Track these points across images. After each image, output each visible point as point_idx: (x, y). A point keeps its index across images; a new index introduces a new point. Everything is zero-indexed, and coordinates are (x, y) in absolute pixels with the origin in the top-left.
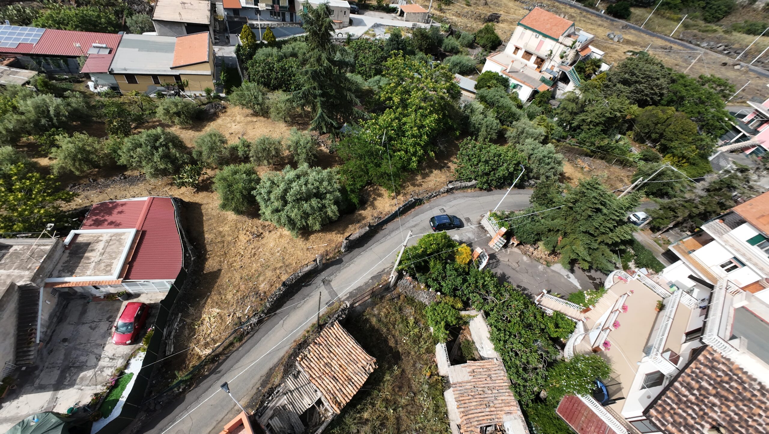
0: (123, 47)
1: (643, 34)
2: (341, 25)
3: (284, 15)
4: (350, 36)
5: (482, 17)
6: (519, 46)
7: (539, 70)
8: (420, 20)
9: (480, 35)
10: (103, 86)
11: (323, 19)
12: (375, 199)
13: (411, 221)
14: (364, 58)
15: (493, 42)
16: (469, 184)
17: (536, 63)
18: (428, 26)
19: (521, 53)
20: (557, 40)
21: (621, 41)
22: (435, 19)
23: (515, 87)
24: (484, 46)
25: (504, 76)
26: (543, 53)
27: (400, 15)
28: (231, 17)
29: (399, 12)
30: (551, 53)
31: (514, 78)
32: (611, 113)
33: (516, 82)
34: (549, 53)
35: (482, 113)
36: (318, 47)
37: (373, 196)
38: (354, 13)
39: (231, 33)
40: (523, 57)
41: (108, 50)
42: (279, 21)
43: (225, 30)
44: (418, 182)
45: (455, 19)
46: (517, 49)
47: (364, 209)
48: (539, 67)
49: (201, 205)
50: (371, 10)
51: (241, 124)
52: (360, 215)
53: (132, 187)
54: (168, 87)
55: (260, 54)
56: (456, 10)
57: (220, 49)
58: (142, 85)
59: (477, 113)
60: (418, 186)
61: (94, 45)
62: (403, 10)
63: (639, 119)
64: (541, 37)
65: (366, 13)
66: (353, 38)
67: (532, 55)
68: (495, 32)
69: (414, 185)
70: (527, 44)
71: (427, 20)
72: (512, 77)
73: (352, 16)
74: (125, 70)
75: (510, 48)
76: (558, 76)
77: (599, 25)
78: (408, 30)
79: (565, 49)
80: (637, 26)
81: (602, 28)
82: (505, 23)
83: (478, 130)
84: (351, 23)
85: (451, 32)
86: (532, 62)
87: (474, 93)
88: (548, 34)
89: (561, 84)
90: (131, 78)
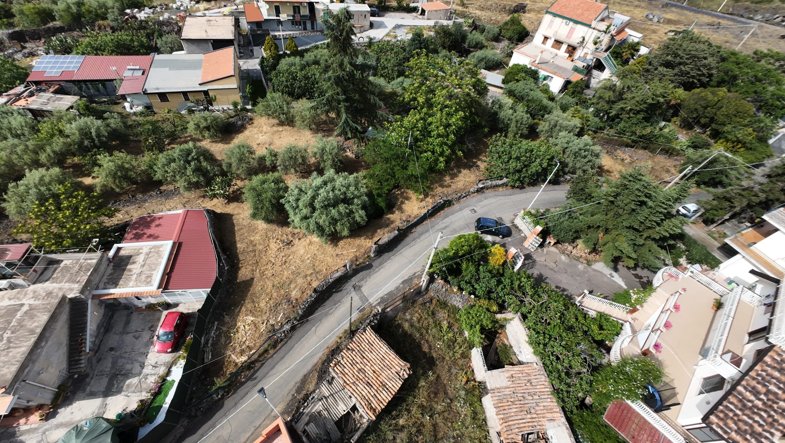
0: (156, 67)
1: (685, 12)
2: (362, 29)
3: (305, 24)
4: (371, 39)
5: (507, 8)
6: (548, 35)
7: (571, 59)
8: (442, 17)
9: (505, 27)
10: (138, 105)
11: (344, 23)
12: (402, 203)
13: (440, 223)
14: (386, 60)
15: (520, 33)
16: (500, 182)
17: (567, 51)
18: (450, 23)
19: (550, 42)
20: (589, 26)
21: (662, 21)
22: (458, 15)
23: (545, 78)
24: (510, 39)
25: (533, 68)
26: (575, 40)
27: (421, 14)
28: (254, 31)
29: (420, 11)
30: (584, 39)
31: (543, 70)
32: (653, 99)
33: (546, 74)
34: (581, 40)
35: (511, 108)
36: (339, 52)
37: (400, 200)
38: (374, 16)
39: (255, 46)
40: (553, 47)
41: (142, 72)
42: (300, 30)
43: (249, 44)
44: (446, 183)
45: (478, 13)
46: (546, 38)
47: (393, 213)
48: (570, 56)
49: (233, 215)
50: (391, 11)
51: (268, 134)
52: (389, 219)
53: (167, 201)
54: (197, 103)
55: (284, 64)
56: (479, 4)
57: (245, 62)
58: (175, 103)
59: (505, 108)
60: (447, 187)
61: (129, 67)
62: (424, 8)
63: (686, 103)
64: (571, 24)
65: (387, 15)
66: (374, 41)
67: (562, 43)
68: (522, 22)
69: (442, 186)
70: (556, 32)
71: (450, 17)
72: (541, 69)
73: (372, 19)
74: (158, 89)
75: (538, 38)
76: (592, 63)
77: (636, 6)
78: (430, 28)
79: (599, 34)
80: (679, 4)
81: (640, 9)
82: (533, 13)
83: (507, 126)
84: (372, 26)
85: (475, 27)
86: (562, 51)
87: (501, 88)
88: (579, 20)
89: (595, 72)
90: (163, 96)
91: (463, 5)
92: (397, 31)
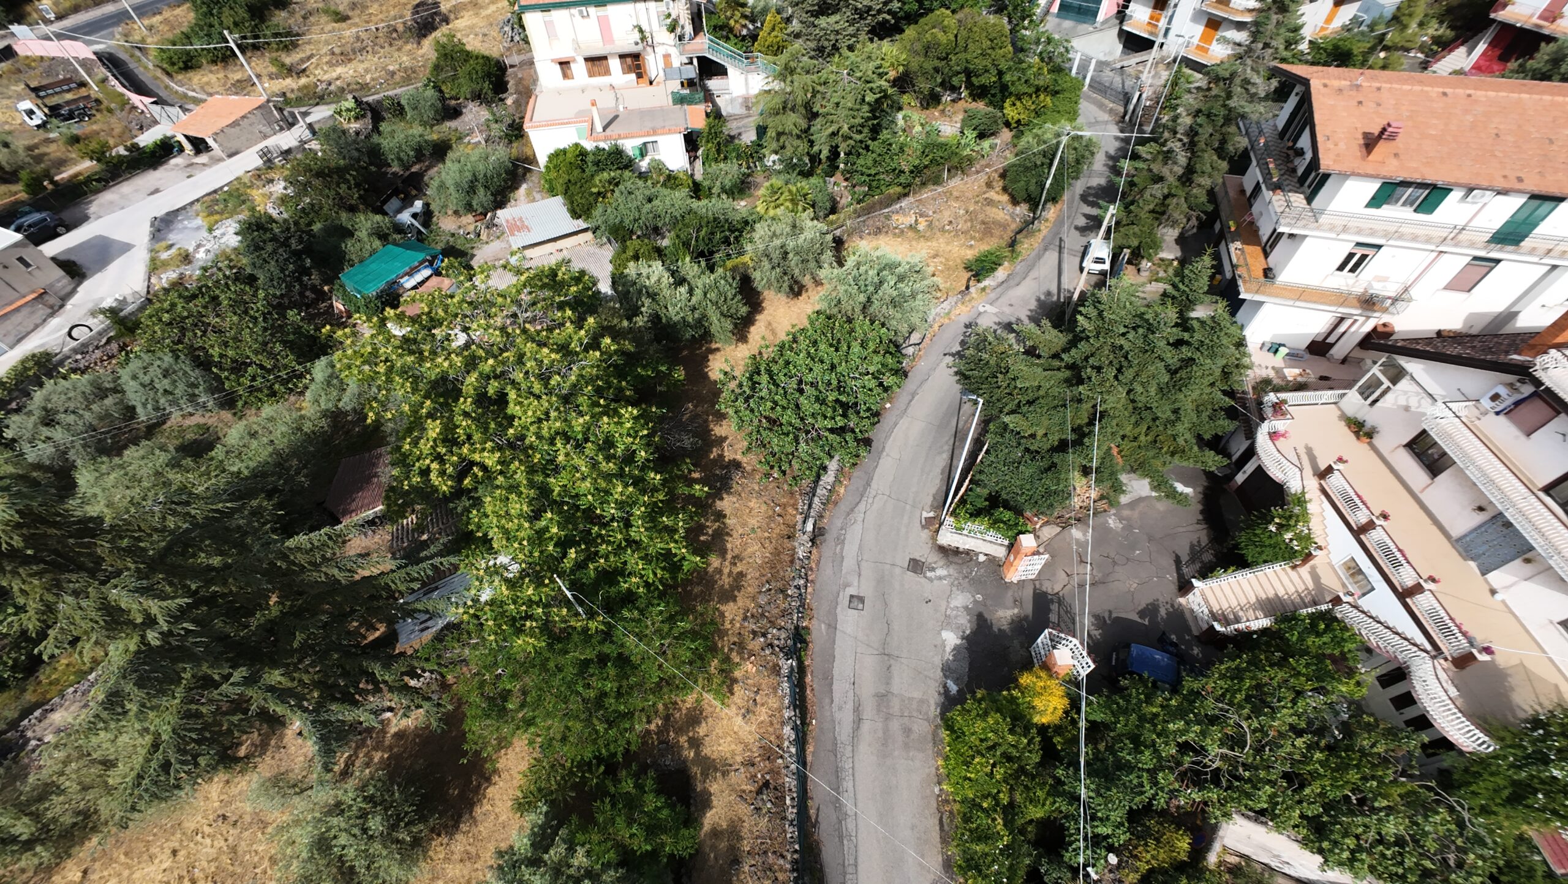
7: (646, 80)
9: (442, 76)
14: (224, 343)
17: (627, 70)
18: (303, 134)
19: (579, 68)
23: (643, 151)
24: (478, 97)
25: (601, 145)
26: (627, 41)
27: (198, 152)
29: (187, 146)
30: (641, 31)
31: (626, 137)
33: (639, 142)
34: (637, 36)
35: (677, 283)
37: (683, 740)
40: (591, 74)
44: (726, 581)
45: (346, 72)
48: (640, 76)
56: (325, 50)
62: (191, 133)
64: (592, 10)
65: (93, 209)
66: (130, 309)
67: (605, 58)
70: (576, 42)
71: (284, 119)
72: (620, 137)
73: (52, 248)
75: (547, 75)
76: (692, 72)
78: (261, 179)
82: (467, 13)
84: (73, 270)
86: (618, 74)
87: (585, 230)
91: (290, 71)
92: (172, 237)
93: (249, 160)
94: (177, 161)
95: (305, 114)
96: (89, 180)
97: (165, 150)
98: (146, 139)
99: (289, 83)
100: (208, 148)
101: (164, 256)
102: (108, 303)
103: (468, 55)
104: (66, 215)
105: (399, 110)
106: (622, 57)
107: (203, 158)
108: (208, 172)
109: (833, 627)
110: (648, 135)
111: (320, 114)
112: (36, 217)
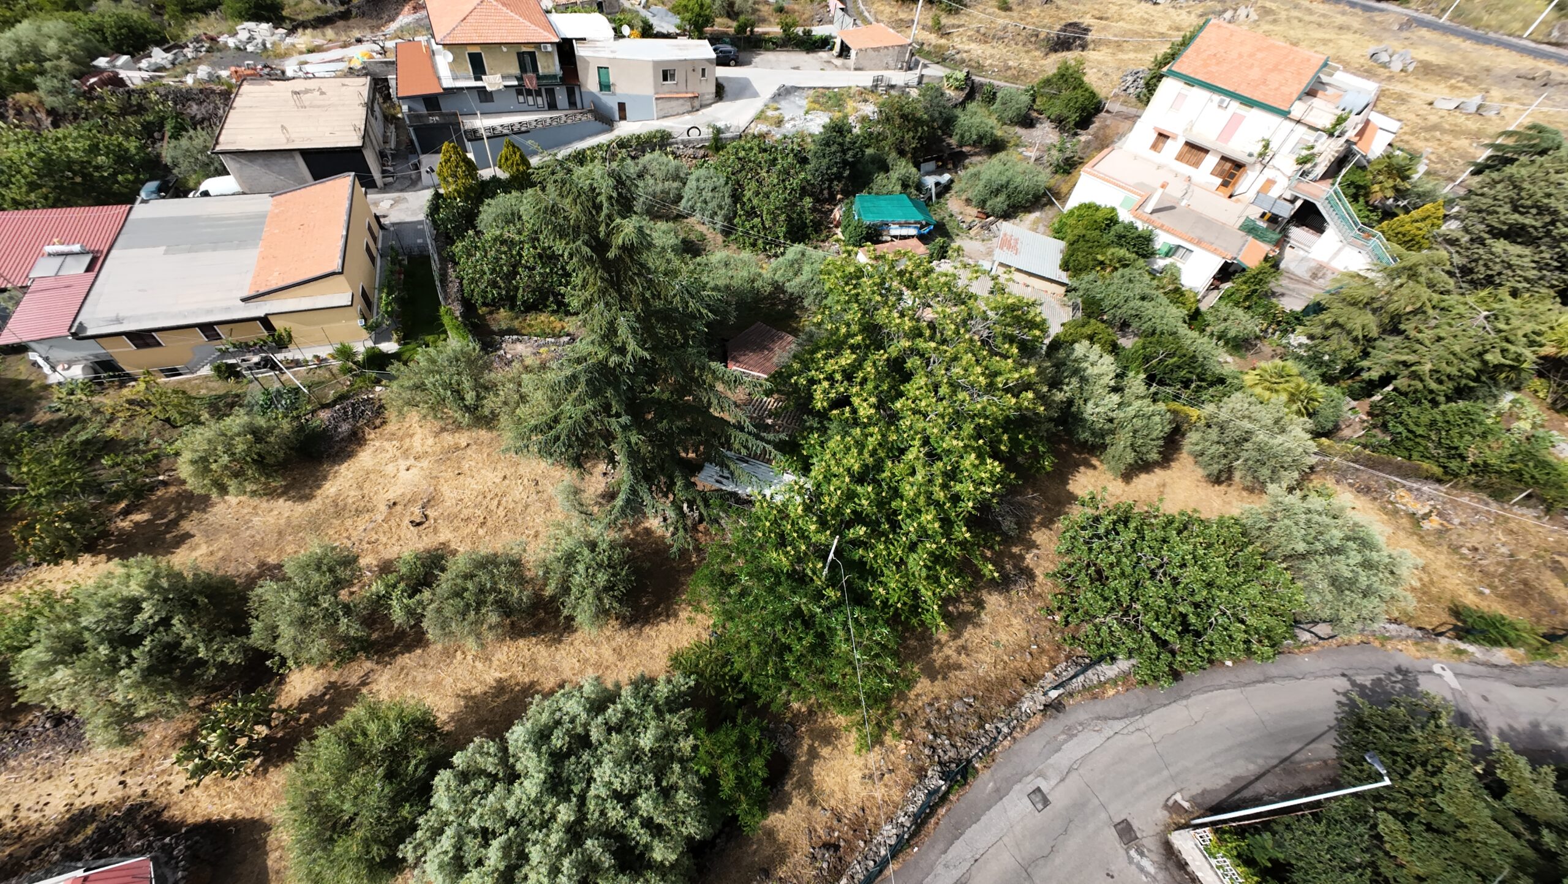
0: (125, 248)
2: (697, 103)
5: (1042, 36)
6: (1166, 129)
7: (1229, 193)
8: (892, 64)
9: (1046, 90)
15: (1084, 108)
17: (1219, 172)
18: (912, 77)
19: (1173, 147)
20: (1285, 114)
21: (1411, 68)
22: (929, 55)
23: (1170, 253)
24: (1060, 123)
25: (1140, 226)
26: (1241, 147)
27: (840, 55)
28: (419, 117)
29: (837, 48)
30: (1266, 147)
31: (1168, 231)
33: (1175, 241)
38: (728, 65)
39: (424, 153)
40: (1179, 158)
41: (87, 259)
42: (539, 109)
43: (411, 150)
45: (976, 50)
46: (1163, 136)
48: (1225, 184)
50: (767, 50)
51: (425, 463)
54: (244, 348)
56: (975, 26)
60: (944, 675)
61: (49, 249)
62: (847, 42)
65: (757, 60)
66: (728, 135)
67: (1206, 151)
70: (1192, 124)
72: (1161, 227)
73: (722, 72)
75: (1140, 133)
76: (1286, 211)
78: (863, 94)
82: (1104, 50)
84: (720, 92)
85: (971, 90)
87: (1064, 287)
88: (1257, 96)
90: (143, 339)
91: (939, 29)
92: (783, 104)
93: (865, 79)
94: (823, 55)
95: (925, 66)
96: (770, 40)
97: (824, 43)
98: (819, 31)
99: (933, 39)
100: (847, 57)
101: (770, 113)
102: (720, 124)
103: (1079, 84)
104: (742, 56)
105: (991, 97)
106: (1224, 158)
107: (839, 62)
108: (836, 72)
109: (1000, 794)
110: (1191, 241)
111: (935, 71)
112: (729, 48)
